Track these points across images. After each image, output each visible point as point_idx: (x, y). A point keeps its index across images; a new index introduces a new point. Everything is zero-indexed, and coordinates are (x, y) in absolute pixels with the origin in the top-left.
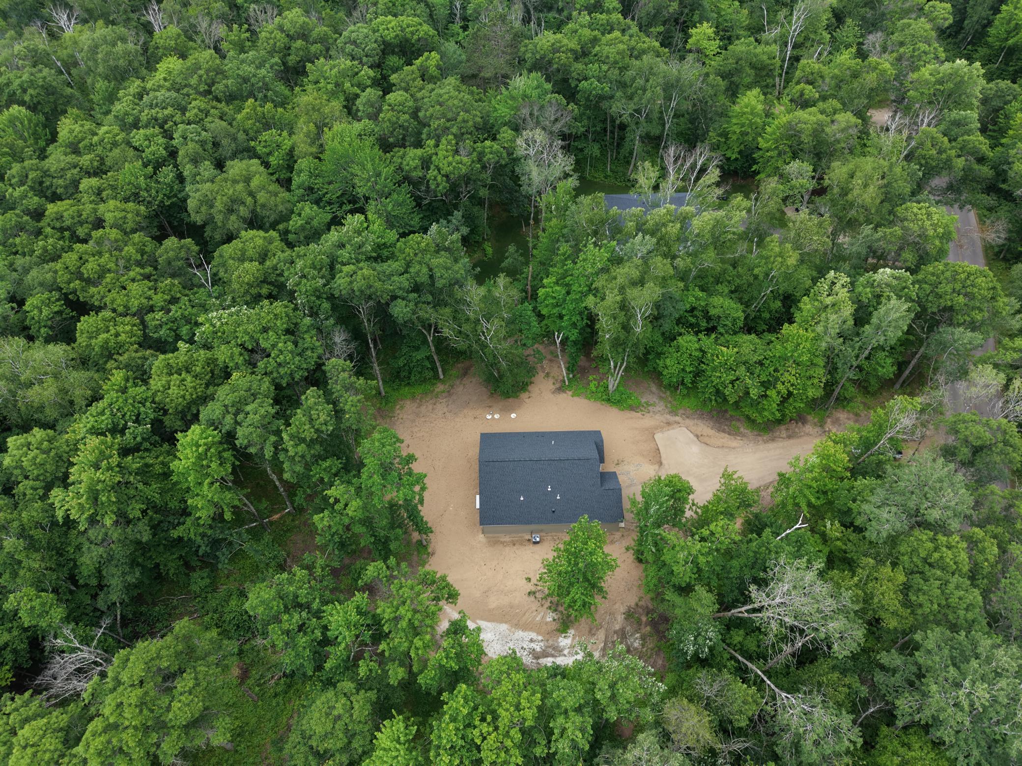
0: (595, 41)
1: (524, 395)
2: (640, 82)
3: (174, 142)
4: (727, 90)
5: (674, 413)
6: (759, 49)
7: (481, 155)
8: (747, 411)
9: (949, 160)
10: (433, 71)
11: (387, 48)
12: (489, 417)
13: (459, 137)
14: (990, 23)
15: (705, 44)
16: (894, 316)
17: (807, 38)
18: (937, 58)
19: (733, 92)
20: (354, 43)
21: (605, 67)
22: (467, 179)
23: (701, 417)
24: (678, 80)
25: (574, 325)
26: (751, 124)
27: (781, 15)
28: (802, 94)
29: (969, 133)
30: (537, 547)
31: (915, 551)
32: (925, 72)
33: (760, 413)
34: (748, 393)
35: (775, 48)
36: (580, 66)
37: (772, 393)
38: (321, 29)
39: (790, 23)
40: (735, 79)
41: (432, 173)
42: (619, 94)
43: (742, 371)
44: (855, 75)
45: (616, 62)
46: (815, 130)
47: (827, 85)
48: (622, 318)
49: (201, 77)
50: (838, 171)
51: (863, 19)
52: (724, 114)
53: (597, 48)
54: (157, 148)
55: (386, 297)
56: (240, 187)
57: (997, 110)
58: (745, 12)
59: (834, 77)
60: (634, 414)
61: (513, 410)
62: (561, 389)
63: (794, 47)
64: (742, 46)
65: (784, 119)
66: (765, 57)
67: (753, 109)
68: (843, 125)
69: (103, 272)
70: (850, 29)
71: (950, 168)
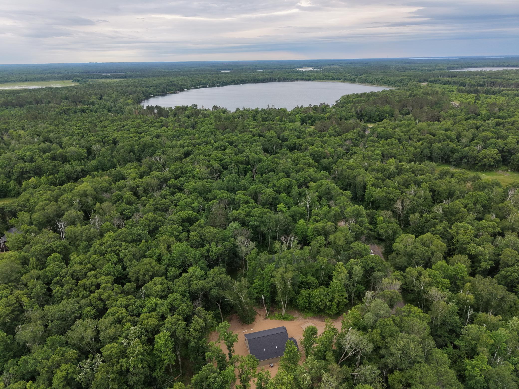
0: (250, 211)
1: (254, 323)
2: (268, 221)
3: (121, 257)
4: (293, 221)
5: (305, 318)
6: (299, 209)
7: (225, 246)
8: (329, 312)
9: (362, 231)
10: (203, 225)
11: (183, 221)
12: (244, 332)
13: (217, 242)
14: (364, 195)
15: (283, 209)
16: (358, 270)
17: (312, 204)
18: (351, 206)
19: (295, 221)
20: (172, 220)
21: (256, 218)
22: (221, 255)
23: (314, 318)
24: (279, 219)
25: (268, 291)
26: (303, 229)
27: (303, 199)
28: (315, 219)
29: (365, 223)
30: (273, 368)
31: (380, 325)
32: (349, 209)
33: (332, 312)
34: (326, 305)
35: (304, 208)
36: (248, 218)
37: (333, 303)
38: (160, 218)
39: (306, 201)
40: (295, 217)
41: (210, 253)
42: (262, 225)
43: (322, 297)
44: (329, 212)
45: (259, 216)
46: (322, 228)
47: (322, 216)
48: (283, 282)
49: (123, 236)
50: (331, 237)
51: (327, 198)
52: (294, 227)
53: (252, 213)
54: (115, 259)
55: (209, 289)
56: (148, 265)
57: (373, 218)
58: (292, 199)
59: (323, 214)
60: (292, 321)
61: (251, 328)
62: (266, 318)
63: (309, 207)
64: (294, 208)
65: (313, 226)
66: (302, 211)
67: (303, 225)
68: (330, 225)
69: (109, 297)
70: (324, 200)
71: (363, 234)
